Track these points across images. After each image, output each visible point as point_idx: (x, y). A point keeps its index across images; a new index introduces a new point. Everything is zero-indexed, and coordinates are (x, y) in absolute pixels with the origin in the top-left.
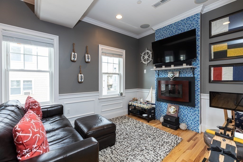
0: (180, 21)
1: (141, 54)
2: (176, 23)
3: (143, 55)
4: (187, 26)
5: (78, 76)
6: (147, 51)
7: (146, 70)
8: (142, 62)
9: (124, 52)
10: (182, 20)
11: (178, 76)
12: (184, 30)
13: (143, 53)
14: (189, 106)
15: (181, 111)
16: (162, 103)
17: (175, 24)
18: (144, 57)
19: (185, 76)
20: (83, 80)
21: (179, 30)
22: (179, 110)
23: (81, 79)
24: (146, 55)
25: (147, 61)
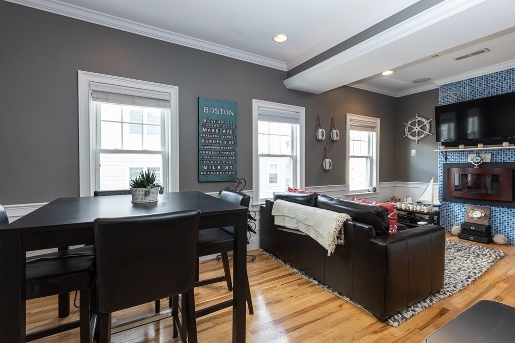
0: (494, 73)
1: (406, 124)
2: (485, 76)
3: (409, 125)
4: (507, 83)
6: (419, 119)
7: (415, 150)
8: (406, 137)
9: (378, 121)
10: (497, 73)
11: (490, 161)
12: (502, 88)
13: (410, 123)
14: (511, 207)
15: (495, 216)
16: (453, 204)
17: (482, 78)
18: (410, 129)
19: (504, 161)
21: (492, 88)
22: (490, 215)
23: (330, 166)
24: (417, 125)
25: (418, 136)
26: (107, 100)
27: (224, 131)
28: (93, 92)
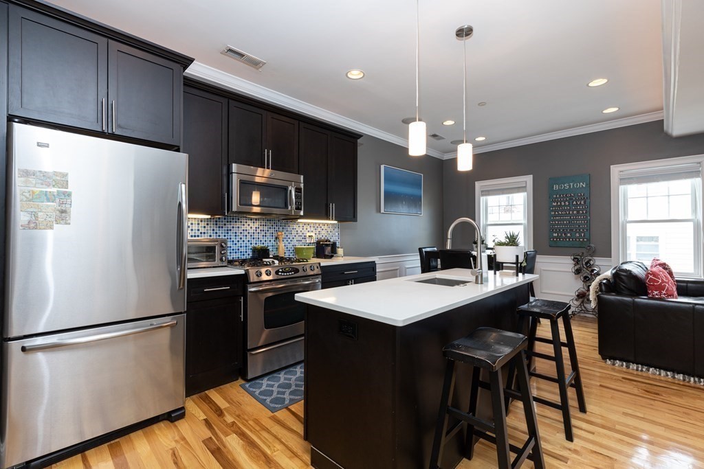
26: (489, 195)
27: (575, 203)
28: (482, 191)
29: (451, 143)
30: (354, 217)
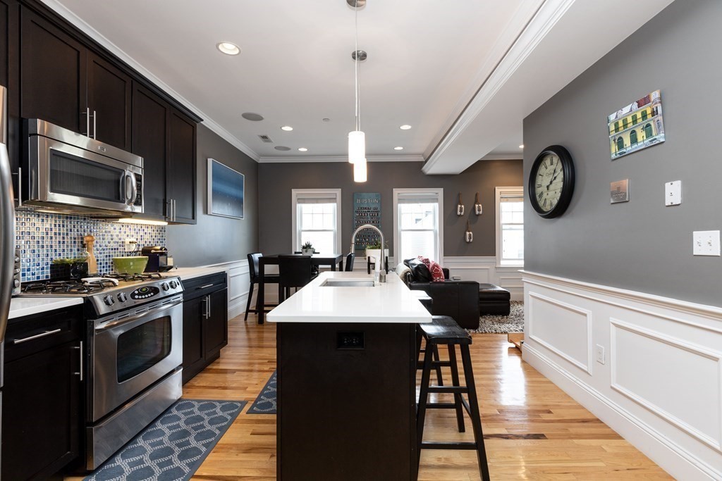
5: (465, 234)
20: (471, 240)
23: (470, 238)
28: (298, 199)
29: (275, 148)
30: (193, 218)
